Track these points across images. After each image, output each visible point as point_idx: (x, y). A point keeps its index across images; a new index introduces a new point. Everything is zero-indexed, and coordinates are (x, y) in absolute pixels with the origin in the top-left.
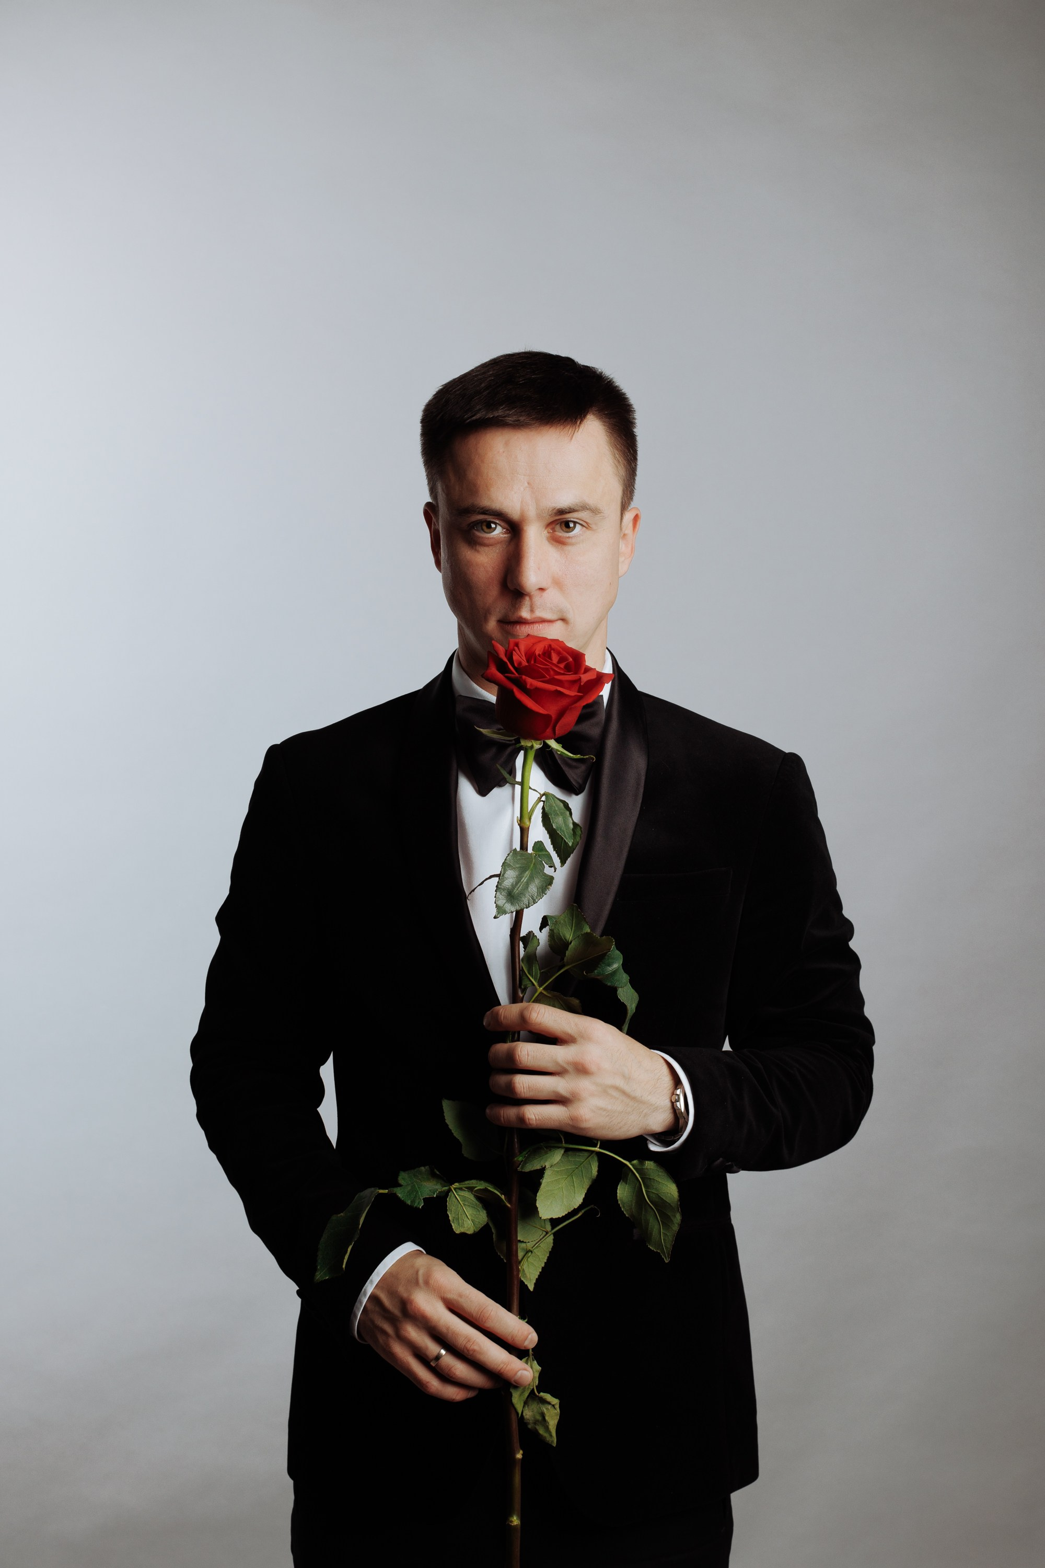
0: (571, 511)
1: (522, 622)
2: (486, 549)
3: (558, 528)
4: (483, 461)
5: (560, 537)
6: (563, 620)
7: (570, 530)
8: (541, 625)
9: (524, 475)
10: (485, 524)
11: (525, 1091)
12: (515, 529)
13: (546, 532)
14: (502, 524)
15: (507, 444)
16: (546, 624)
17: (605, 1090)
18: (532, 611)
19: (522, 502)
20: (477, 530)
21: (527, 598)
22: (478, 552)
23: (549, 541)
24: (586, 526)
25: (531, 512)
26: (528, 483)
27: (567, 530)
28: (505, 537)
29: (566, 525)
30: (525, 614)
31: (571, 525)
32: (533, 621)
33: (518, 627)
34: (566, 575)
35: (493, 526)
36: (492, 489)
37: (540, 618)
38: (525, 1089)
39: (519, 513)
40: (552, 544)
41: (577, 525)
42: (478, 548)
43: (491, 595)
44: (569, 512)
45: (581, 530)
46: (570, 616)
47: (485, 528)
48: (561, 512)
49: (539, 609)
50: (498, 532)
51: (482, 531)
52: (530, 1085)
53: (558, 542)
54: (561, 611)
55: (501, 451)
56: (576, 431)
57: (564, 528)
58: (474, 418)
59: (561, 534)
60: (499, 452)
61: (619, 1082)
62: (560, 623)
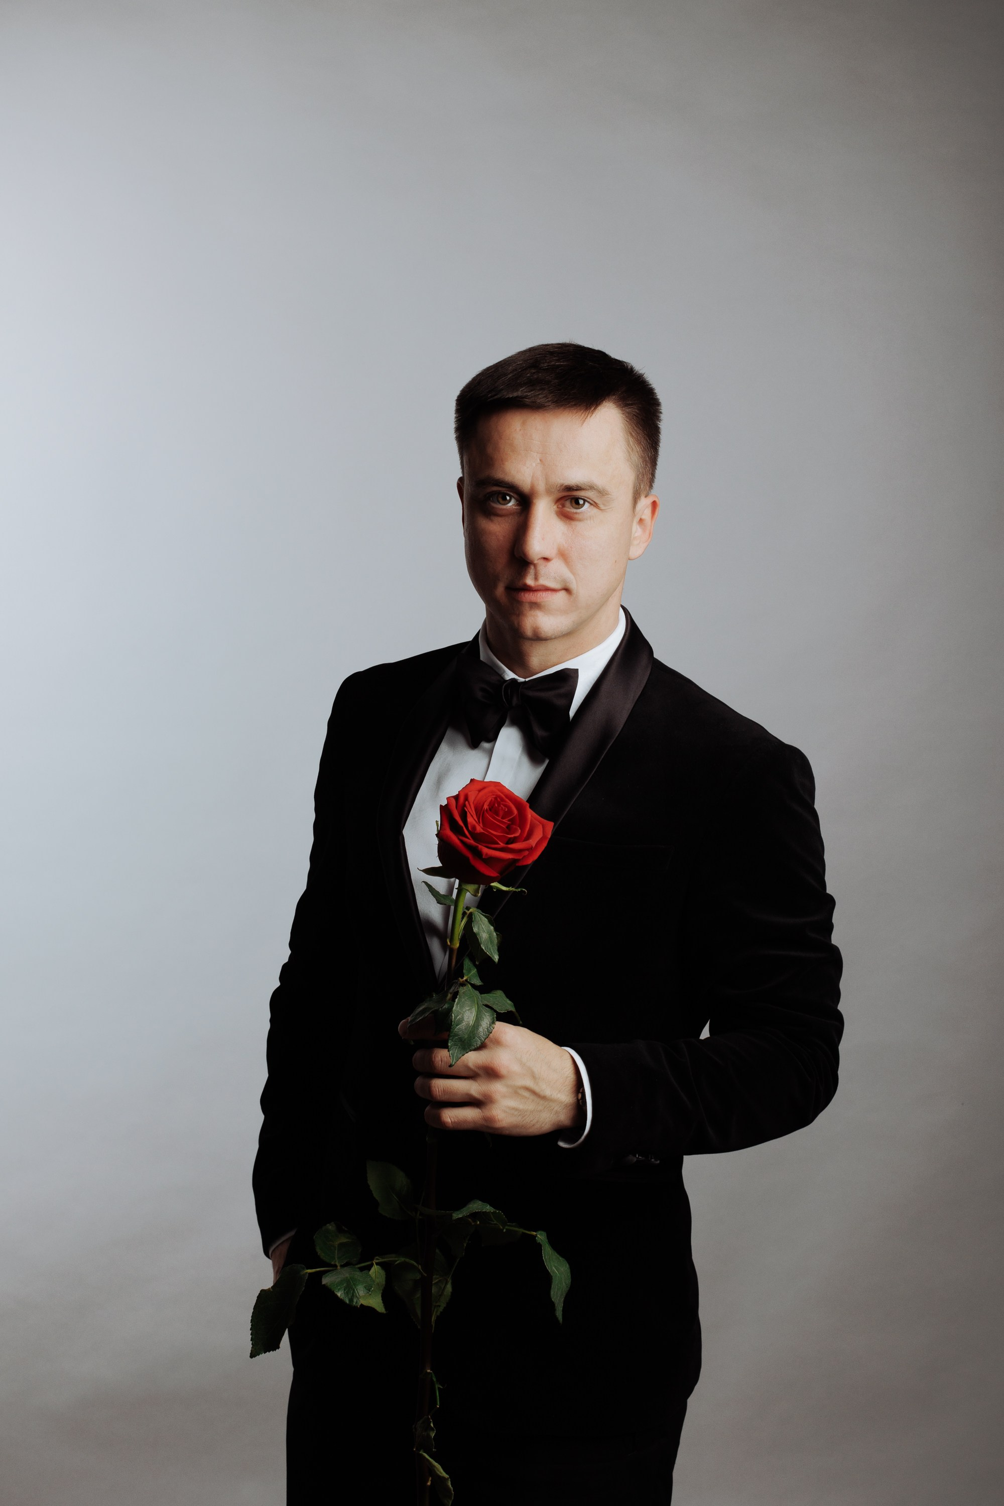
0: (579, 488)
1: (528, 589)
2: (499, 519)
3: (568, 503)
4: (501, 438)
5: (568, 512)
6: (567, 590)
7: (580, 506)
8: (544, 593)
9: (537, 453)
10: (500, 496)
11: (440, 1094)
12: (526, 501)
13: (555, 507)
14: (515, 496)
15: (524, 423)
16: (550, 592)
17: (516, 1092)
18: (536, 578)
19: (533, 477)
20: (493, 502)
21: (532, 567)
22: (492, 521)
23: (558, 516)
24: (594, 504)
25: (541, 487)
26: (540, 460)
27: (577, 506)
28: (516, 509)
29: (576, 502)
30: (530, 581)
31: (581, 502)
32: (536, 588)
33: (522, 594)
34: (571, 547)
35: (508, 498)
36: (507, 463)
37: (543, 586)
38: (440, 1092)
39: (529, 487)
40: (561, 519)
41: (586, 503)
42: (492, 517)
43: (500, 564)
44: (576, 490)
45: (589, 507)
46: (573, 586)
47: (500, 500)
48: (569, 488)
49: (542, 578)
50: (512, 504)
51: (498, 503)
52: (445, 1088)
53: (565, 516)
54: (564, 581)
55: (518, 429)
56: (589, 416)
57: (574, 504)
58: (496, 397)
59: (570, 509)
60: (516, 430)
61: (529, 1083)
62: (562, 594)
